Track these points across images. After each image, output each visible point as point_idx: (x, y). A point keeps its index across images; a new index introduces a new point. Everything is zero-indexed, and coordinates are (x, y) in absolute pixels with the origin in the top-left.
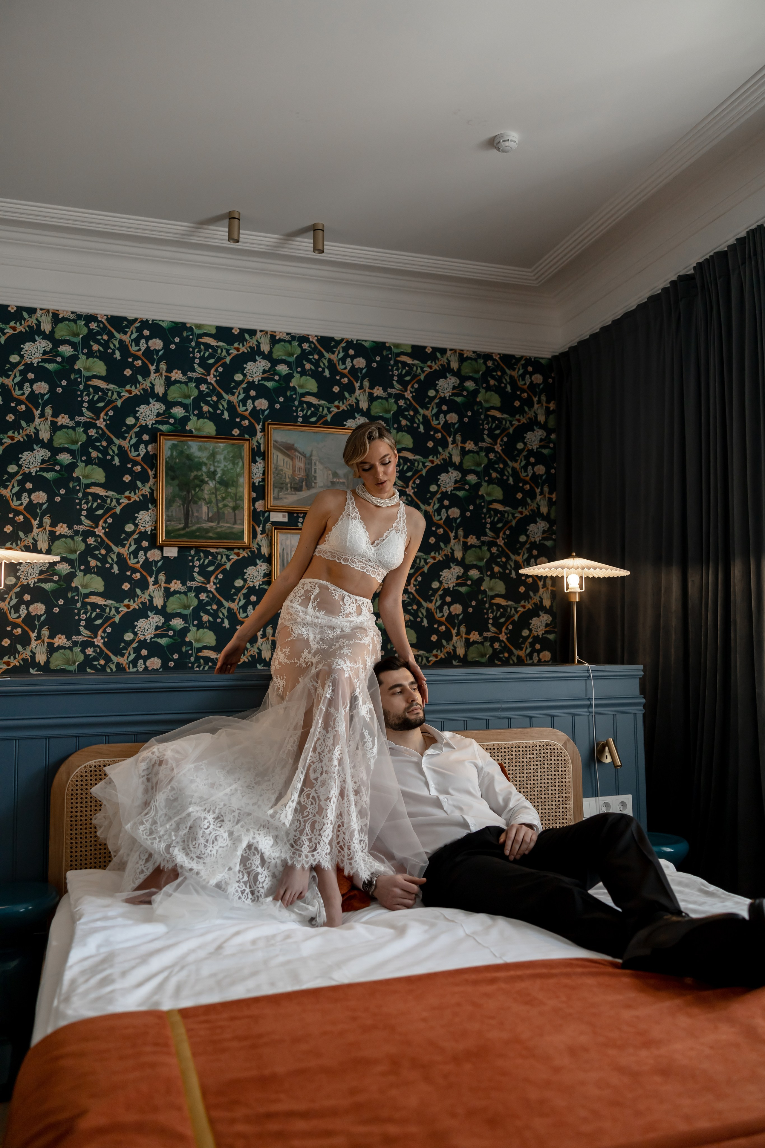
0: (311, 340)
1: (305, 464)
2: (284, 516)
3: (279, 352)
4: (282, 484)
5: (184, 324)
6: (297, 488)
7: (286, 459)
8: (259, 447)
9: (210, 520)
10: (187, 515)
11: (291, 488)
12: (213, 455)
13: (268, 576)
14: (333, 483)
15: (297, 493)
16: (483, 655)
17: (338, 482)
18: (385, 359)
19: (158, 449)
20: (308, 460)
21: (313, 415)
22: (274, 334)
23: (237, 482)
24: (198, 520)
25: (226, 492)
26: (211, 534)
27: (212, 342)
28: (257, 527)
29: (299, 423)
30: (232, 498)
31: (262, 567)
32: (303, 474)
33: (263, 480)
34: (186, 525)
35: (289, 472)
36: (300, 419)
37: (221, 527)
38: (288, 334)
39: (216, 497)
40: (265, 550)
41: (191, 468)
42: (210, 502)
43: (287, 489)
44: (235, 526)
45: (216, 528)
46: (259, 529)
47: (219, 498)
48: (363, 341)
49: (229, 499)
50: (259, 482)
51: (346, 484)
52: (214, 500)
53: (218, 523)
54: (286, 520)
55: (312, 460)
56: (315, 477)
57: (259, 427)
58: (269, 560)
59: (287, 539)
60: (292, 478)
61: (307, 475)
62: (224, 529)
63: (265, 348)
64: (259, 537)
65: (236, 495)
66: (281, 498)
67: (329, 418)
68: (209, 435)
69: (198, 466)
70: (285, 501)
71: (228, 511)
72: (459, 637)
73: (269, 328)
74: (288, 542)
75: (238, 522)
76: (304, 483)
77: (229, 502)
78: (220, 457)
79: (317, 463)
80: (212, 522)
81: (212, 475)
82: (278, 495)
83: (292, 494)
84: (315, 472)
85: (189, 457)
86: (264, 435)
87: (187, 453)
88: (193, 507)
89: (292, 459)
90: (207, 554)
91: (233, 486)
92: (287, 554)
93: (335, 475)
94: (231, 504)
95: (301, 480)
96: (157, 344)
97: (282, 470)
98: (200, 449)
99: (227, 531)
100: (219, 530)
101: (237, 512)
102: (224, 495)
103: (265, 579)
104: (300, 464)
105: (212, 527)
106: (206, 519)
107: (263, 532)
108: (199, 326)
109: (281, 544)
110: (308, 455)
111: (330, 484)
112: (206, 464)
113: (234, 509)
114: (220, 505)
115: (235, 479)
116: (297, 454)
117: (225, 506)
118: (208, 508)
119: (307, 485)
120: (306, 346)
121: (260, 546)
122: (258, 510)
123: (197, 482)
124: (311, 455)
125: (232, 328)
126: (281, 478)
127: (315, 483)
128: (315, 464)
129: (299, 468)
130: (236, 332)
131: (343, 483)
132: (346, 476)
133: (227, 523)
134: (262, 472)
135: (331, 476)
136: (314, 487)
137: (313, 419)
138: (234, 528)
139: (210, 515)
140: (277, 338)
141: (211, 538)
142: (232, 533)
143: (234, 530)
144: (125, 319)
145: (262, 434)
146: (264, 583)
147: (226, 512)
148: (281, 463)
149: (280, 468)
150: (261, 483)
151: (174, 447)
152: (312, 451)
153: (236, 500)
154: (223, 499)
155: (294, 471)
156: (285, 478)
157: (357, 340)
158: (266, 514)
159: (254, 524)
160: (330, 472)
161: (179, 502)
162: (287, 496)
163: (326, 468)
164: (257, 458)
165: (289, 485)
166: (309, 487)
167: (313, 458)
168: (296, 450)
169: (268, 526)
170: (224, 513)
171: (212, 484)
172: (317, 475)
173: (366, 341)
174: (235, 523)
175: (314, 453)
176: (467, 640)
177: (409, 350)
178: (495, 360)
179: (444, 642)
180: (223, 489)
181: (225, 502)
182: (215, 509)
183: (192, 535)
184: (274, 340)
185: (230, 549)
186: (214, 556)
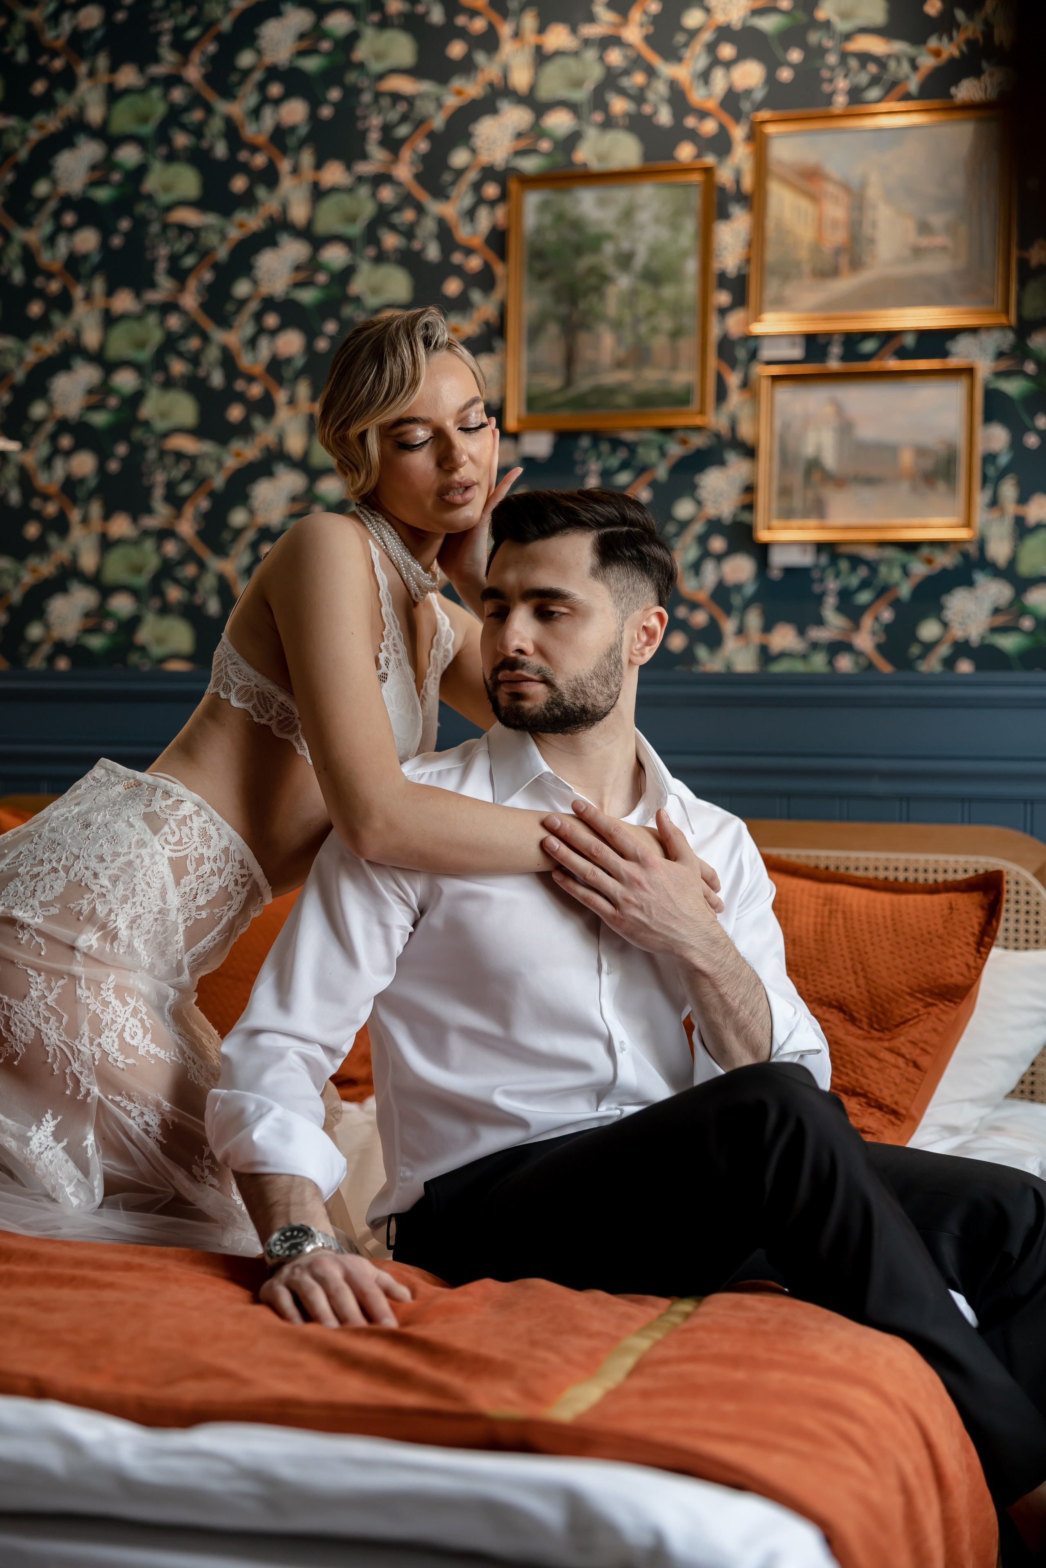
1: (850, 210)
2: (793, 346)
4: (790, 265)
6: (828, 273)
7: (804, 204)
8: (737, 182)
9: (620, 365)
10: (570, 360)
11: (813, 273)
12: (628, 215)
13: (750, 489)
14: (917, 250)
15: (827, 283)
17: (930, 247)
19: (516, 214)
20: (857, 198)
21: (874, 81)
23: (680, 270)
24: (594, 369)
25: (656, 296)
26: (622, 400)
28: (728, 377)
29: (835, 111)
30: (668, 310)
31: (739, 470)
32: (842, 235)
33: (751, 262)
34: (569, 381)
35: (805, 232)
36: (840, 100)
37: (644, 380)
39: (634, 311)
40: (745, 431)
41: (579, 250)
42: (617, 326)
43: (801, 276)
44: (676, 377)
45: (633, 383)
46: (733, 380)
47: (640, 312)
49: (662, 313)
52: (628, 318)
53: (638, 372)
55: (865, 197)
56: (872, 241)
57: (738, 133)
58: (751, 452)
59: (795, 398)
60: (816, 248)
61: (854, 238)
62: (649, 383)
64: (733, 398)
66: (786, 302)
67: (913, 85)
68: (628, 170)
69: (595, 243)
71: (660, 343)
76: (844, 259)
77: (661, 319)
78: (643, 217)
79: (879, 203)
80: (624, 369)
81: (625, 260)
82: (780, 294)
83: (816, 288)
84: (874, 227)
85: (577, 225)
86: (756, 151)
87: (574, 216)
88: (583, 338)
89: (814, 198)
90: (614, 445)
91: (671, 279)
92: (796, 438)
93: (924, 228)
94: (667, 325)
95: (838, 251)
97: (793, 233)
98: (602, 203)
99: (660, 388)
100: (640, 387)
101: (679, 342)
102: (651, 305)
103: (744, 499)
104: (836, 210)
105: (624, 382)
106: (612, 364)
110: (856, 185)
111: (910, 254)
112: (608, 237)
113: (676, 334)
114: (643, 329)
115: (676, 265)
116: (829, 187)
117: (654, 330)
118: (616, 337)
119: (850, 263)
121: (734, 420)
122: (733, 335)
123: (593, 280)
124: (864, 185)
126: (788, 252)
127: (873, 256)
128: (873, 206)
129: (835, 224)
131: (943, 248)
133: (658, 369)
134: (746, 241)
135: (914, 233)
136: (868, 266)
137: (874, 94)
138: (670, 380)
139: (620, 354)
141: (625, 408)
142: (665, 392)
145: (747, 147)
146: (740, 508)
147: (656, 344)
148: (793, 216)
150: (740, 271)
151: (544, 207)
152: (867, 175)
153: (678, 313)
154: (650, 314)
155: (820, 231)
156: (800, 250)
158: (752, 344)
159: (722, 369)
160: (911, 223)
161: (553, 330)
162: (801, 294)
163: (900, 212)
164: (730, 209)
165: (807, 267)
166: (856, 264)
167: (870, 191)
168: (828, 178)
169: (756, 371)
170: (650, 347)
171: (624, 282)
172: (879, 234)
174: (674, 368)
175: (872, 179)
180: (647, 290)
181: (654, 321)
182: (631, 340)
183: (580, 403)
185: (667, 431)
186: (632, 447)
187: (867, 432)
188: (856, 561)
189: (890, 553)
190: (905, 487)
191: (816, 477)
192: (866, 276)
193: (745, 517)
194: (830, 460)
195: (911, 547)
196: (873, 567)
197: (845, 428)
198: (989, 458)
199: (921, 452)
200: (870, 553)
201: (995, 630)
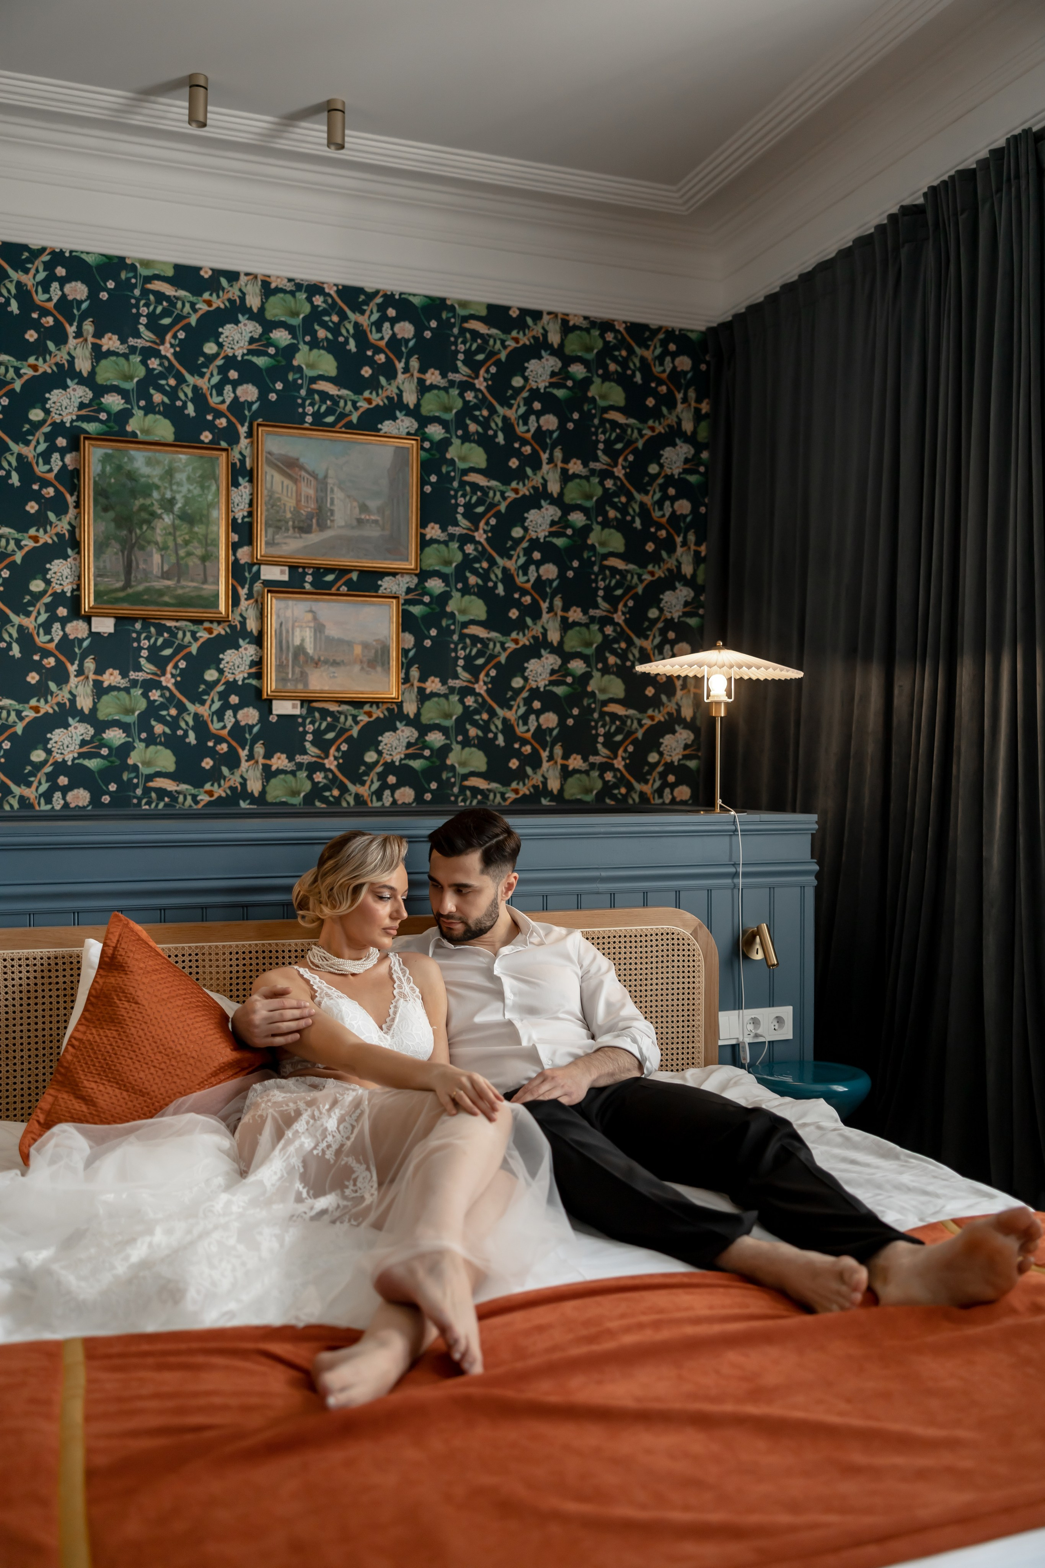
0: (327, 290)
1: (317, 491)
2: (282, 572)
3: (275, 309)
4: (280, 521)
5: (122, 259)
6: (304, 529)
7: (287, 482)
8: (243, 461)
9: (165, 575)
10: (128, 569)
11: (294, 527)
12: (170, 473)
13: (258, 663)
14: (360, 521)
15: (304, 535)
16: (588, 791)
17: (368, 520)
18: (445, 326)
19: (81, 461)
20: (322, 484)
21: (330, 412)
22: (268, 279)
23: (208, 516)
24: (147, 575)
25: (191, 532)
26: (166, 599)
27: (168, 290)
28: (239, 589)
29: (306, 425)
30: (200, 542)
31: (248, 651)
32: (312, 505)
33: (250, 514)
34: (128, 584)
35: (291, 503)
36: (309, 419)
37: (183, 587)
38: (290, 280)
39: (175, 540)
40: (252, 625)
41: (134, 493)
42: (164, 548)
43: (287, 530)
44: (205, 586)
45: (175, 589)
46: (243, 592)
47: (180, 541)
48: (410, 294)
49: (196, 544)
50: (244, 517)
51: (381, 522)
52: (171, 544)
53: (179, 581)
54: (285, 578)
55: (326, 484)
56: (332, 512)
57: (243, 430)
58: (258, 640)
59: (287, 608)
60: (296, 511)
61: (320, 508)
62: (187, 590)
63: (254, 301)
64: (244, 603)
65: (206, 537)
66: (278, 544)
67: (354, 418)
68: (163, 441)
69: (147, 490)
70: (285, 548)
71: (193, 562)
72: (552, 763)
73: (260, 269)
74: (289, 613)
75: (210, 579)
76: (314, 521)
77: (196, 548)
78: (180, 476)
79: (336, 489)
80: (168, 579)
81: (168, 504)
82: (273, 539)
83: (295, 538)
84: (332, 503)
85: (131, 476)
86: (252, 443)
87: (128, 468)
88: (138, 554)
89: (295, 481)
90: (161, 629)
91: (201, 522)
92: (287, 632)
93: (364, 508)
94: (199, 552)
95: (310, 516)
96: (78, 290)
97: (279, 499)
98: (149, 463)
99: (193, 594)
100: (180, 592)
101: (207, 564)
102: (187, 537)
103: (253, 670)
104: (309, 490)
105: (168, 587)
106: (160, 575)
107: (249, 596)
108: (146, 264)
109: (278, 616)
110: (321, 476)
111: (355, 523)
112: (158, 487)
113: (204, 559)
114: (182, 553)
115: (205, 512)
116: (303, 473)
117: (189, 554)
118: (162, 556)
119: (318, 524)
120: (318, 300)
121: (244, 618)
122: (242, 562)
123: (144, 515)
124: (326, 477)
125: (200, 269)
126: (278, 512)
127: (332, 521)
128: (332, 491)
129: (307, 497)
130: (206, 274)
131: (376, 522)
132: (381, 510)
133: (192, 581)
134: (247, 501)
135: (357, 510)
136: (330, 527)
137: (330, 419)
138: (202, 589)
139: (166, 568)
140: (273, 286)
141: (167, 604)
142: (200, 597)
143: (204, 593)
144: (25, 247)
145: (248, 440)
146: (250, 676)
147: (191, 564)
148: (277, 488)
149: (277, 495)
150: (246, 520)
151: (106, 458)
152: (327, 470)
153: (207, 545)
154: (187, 543)
155: (298, 501)
156: (285, 511)
157: (401, 294)
158: (255, 569)
159: (235, 583)
160: (355, 504)
161: (115, 547)
162: (287, 540)
163: (349, 497)
164: (240, 479)
165: (291, 523)
166: (322, 527)
167: (330, 481)
168: (302, 468)
169: (258, 586)
170: (187, 565)
171: (168, 519)
172: (335, 508)
173: (414, 295)
174: (205, 581)
175: (331, 473)
176: (564, 768)
177: (483, 312)
178: (619, 331)
179: (529, 770)
180: (185, 527)
181: (190, 548)
182: (173, 559)
183: (136, 599)
184: (268, 289)
185: (198, 622)
186: (172, 632)
187: (332, 631)
188: (325, 713)
189: (344, 708)
190: (357, 668)
191: (302, 658)
192: (328, 534)
193: (254, 682)
194: (310, 649)
195: (358, 704)
196: (335, 716)
197: (319, 628)
198: (405, 652)
199: (366, 646)
200: (333, 708)
201: (408, 756)
